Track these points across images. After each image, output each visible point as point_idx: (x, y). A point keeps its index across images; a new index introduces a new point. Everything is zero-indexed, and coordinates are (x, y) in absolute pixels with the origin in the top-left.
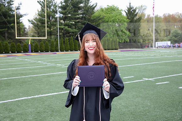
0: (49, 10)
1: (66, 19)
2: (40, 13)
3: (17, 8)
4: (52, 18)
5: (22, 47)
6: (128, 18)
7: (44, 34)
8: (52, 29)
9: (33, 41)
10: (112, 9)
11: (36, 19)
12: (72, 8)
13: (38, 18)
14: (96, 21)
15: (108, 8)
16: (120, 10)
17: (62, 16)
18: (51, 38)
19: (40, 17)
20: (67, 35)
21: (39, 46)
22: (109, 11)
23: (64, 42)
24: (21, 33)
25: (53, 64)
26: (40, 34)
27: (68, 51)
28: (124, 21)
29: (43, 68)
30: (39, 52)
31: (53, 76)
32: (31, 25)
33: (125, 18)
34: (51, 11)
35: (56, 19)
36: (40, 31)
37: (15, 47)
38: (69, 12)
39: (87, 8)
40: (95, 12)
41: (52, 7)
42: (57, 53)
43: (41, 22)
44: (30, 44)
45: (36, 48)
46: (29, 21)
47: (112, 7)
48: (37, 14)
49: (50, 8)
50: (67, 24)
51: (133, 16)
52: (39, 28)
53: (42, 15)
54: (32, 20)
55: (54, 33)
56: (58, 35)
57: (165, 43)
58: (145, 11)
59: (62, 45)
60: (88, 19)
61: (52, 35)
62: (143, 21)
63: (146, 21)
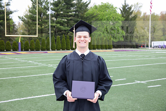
0: (40, 6)
1: (58, 17)
2: (31, 9)
3: (6, 4)
4: (43, 15)
5: (11, 45)
7: (35, 31)
8: (43, 27)
9: (23, 39)
10: (106, 7)
11: (26, 16)
12: (64, 5)
13: (28, 14)
14: (89, 19)
15: (102, 6)
16: (115, 7)
17: (54, 14)
18: (42, 36)
19: (31, 14)
20: (59, 33)
21: (29, 45)
22: (103, 9)
23: (56, 40)
24: (11, 30)
26: (30, 32)
27: (59, 50)
28: (119, 20)
30: (30, 50)
32: (21, 22)
33: (119, 16)
34: (42, 8)
35: (48, 16)
36: (31, 28)
37: (4, 45)
38: (61, 9)
39: (80, 6)
40: (88, 10)
41: (44, 4)
42: (48, 52)
43: (31, 19)
44: (20, 42)
45: (26, 46)
46: (19, 17)
47: (107, 4)
48: (27, 10)
49: (41, 5)
50: (59, 21)
51: (128, 14)
52: (30, 25)
53: (33, 12)
54: (22, 17)
55: (45, 30)
56: (49, 33)
57: (161, 43)
58: (141, 8)
59: (54, 43)
60: (81, 17)
61: (43, 33)
62: (139, 19)
63: (142, 19)
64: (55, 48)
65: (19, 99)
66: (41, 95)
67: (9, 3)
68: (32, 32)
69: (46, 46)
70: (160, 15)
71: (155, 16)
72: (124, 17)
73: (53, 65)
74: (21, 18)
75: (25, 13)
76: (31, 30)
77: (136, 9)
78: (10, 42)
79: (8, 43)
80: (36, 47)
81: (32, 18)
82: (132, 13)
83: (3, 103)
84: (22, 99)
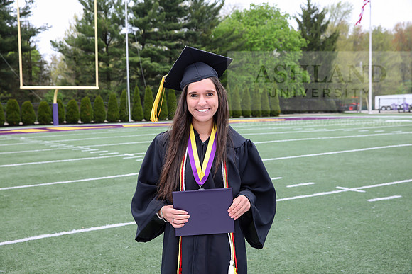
1: (147, 40)
2: (81, 24)
3: (21, 11)
4: (112, 38)
5: (36, 109)
6: (303, 37)
7: (91, 76)
8: (111, 66)
9: (64, 96)
10: (263, 15)
11: (70, 40)
12: (161, 11)
13: (76, 37)
14: (223, 44)
15: (253, 12)
16: (283, 14)
17: (138, 33)
18: (109, 88)
19: (81, 34)
20: (150, 79)
21: (79, 109)
22: (256, 20)
23: (142, 97)
24: (33, 74)
25: (114, 154)
26: (81, 78)
28: (294, 44)
29: (88, 164)
30: (80, 122)
31: (114, 182)
32: (59, 55)
33: (295, 36)
34: (109, 20)
35: (122, 38)
36: (82, 69)
37: (17, 110)
38: (153, 22)
39: (198, 12)
40: (219, 22)
41: (112, 10)
42: (125, 125)
43: (82, 47)
44: (55, 102)
45: (72, 113)
46: (53, 44)
47: (264, 8)
48: (73, 25)
49: (106, 12)
50: (149, 51)
51: (316, 31)
52: (80, 61)
53: (87, 30)
54: (60, 42)
55: (116, 74)
56: (126, 81)
57: (398, 99)
58: (347, 16)
59: (137, 104)
60: (201, 39)
61: (112, 80)
62: (342, 42)
63: (350, 42)
64: (141, 116)
65: (48, 236)
66: (104, 224)
67: (26, 9)
68: (84, 78)
69: (118, 112)
70: (394, 32)
71: (382, 34)
72: (306, 39)
73: (135, 156)
74: (57, 46)
75: (67, 33)
76: (83, 73)
77: (336, 18)
78: (31, 104)
79: (28, 107)
80: (94, 115)
81: (83, 44)
82: (325, 27)
83: (8, 245)
84: (57, 235)
